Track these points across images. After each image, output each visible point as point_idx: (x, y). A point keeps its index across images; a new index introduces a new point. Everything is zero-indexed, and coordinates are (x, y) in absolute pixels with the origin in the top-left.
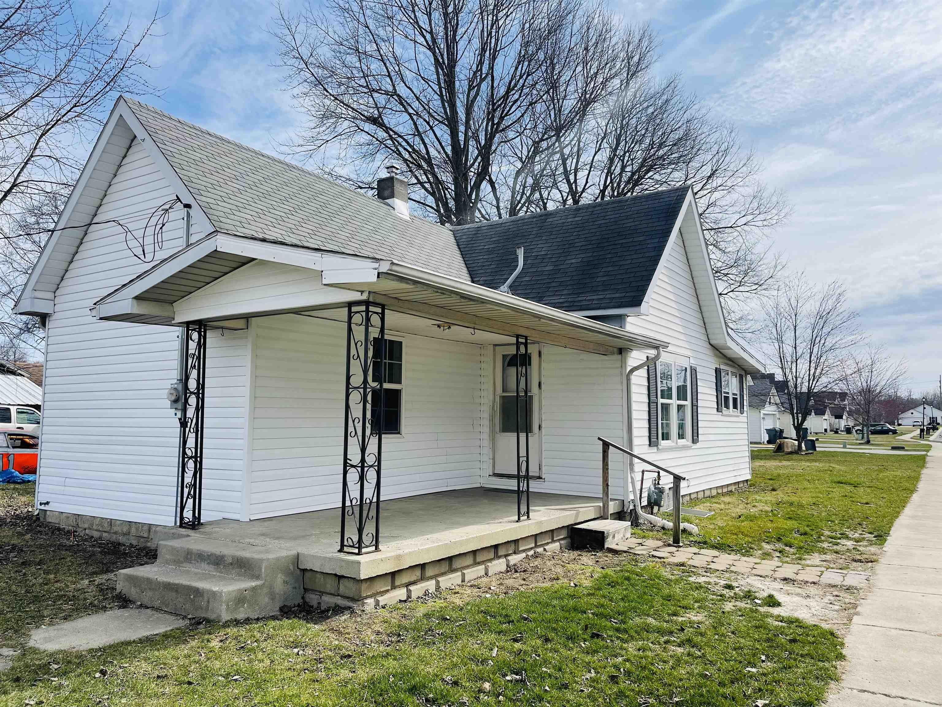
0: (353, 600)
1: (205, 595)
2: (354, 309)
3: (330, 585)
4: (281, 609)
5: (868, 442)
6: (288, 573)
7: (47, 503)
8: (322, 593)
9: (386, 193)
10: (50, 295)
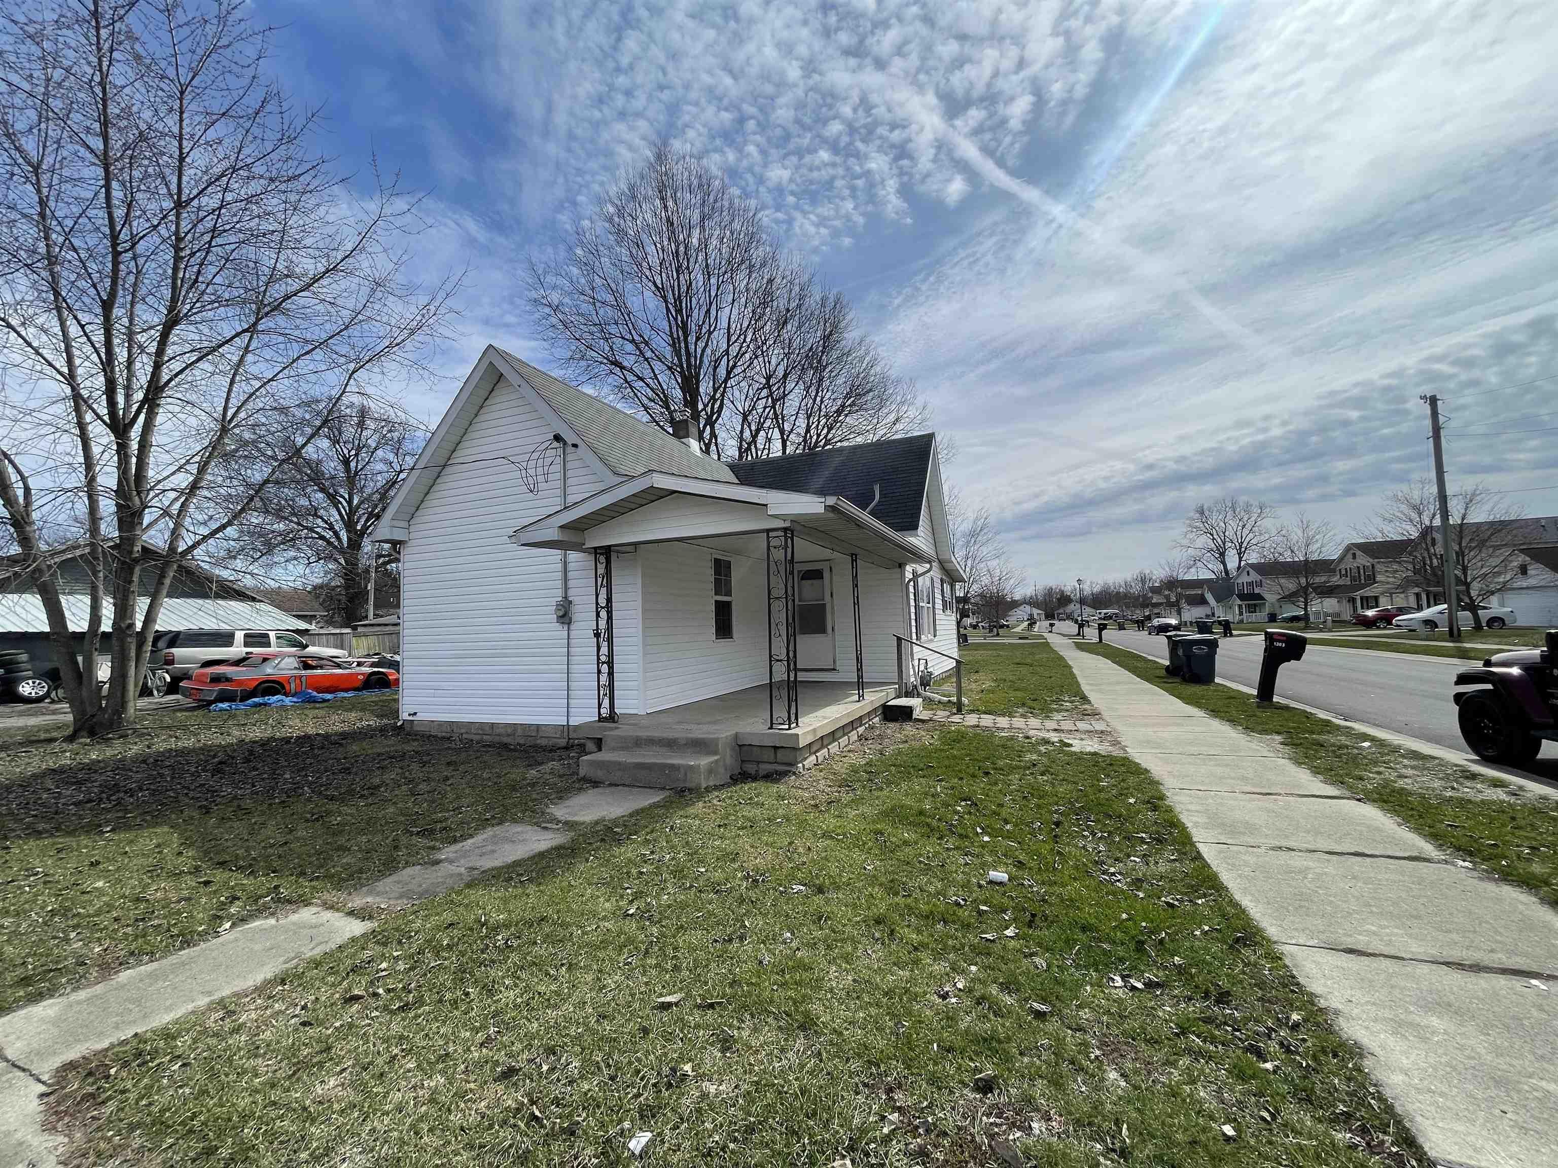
0: (791, 765)
1: (682, 770)
2: (771, 534)
3: (769, 755)
4: (731, 778)
5: (998, 635)
6: (733, 749)
7: (415, 714)
8: (758, 762)
9: (681, 433)
10: (405, 524)
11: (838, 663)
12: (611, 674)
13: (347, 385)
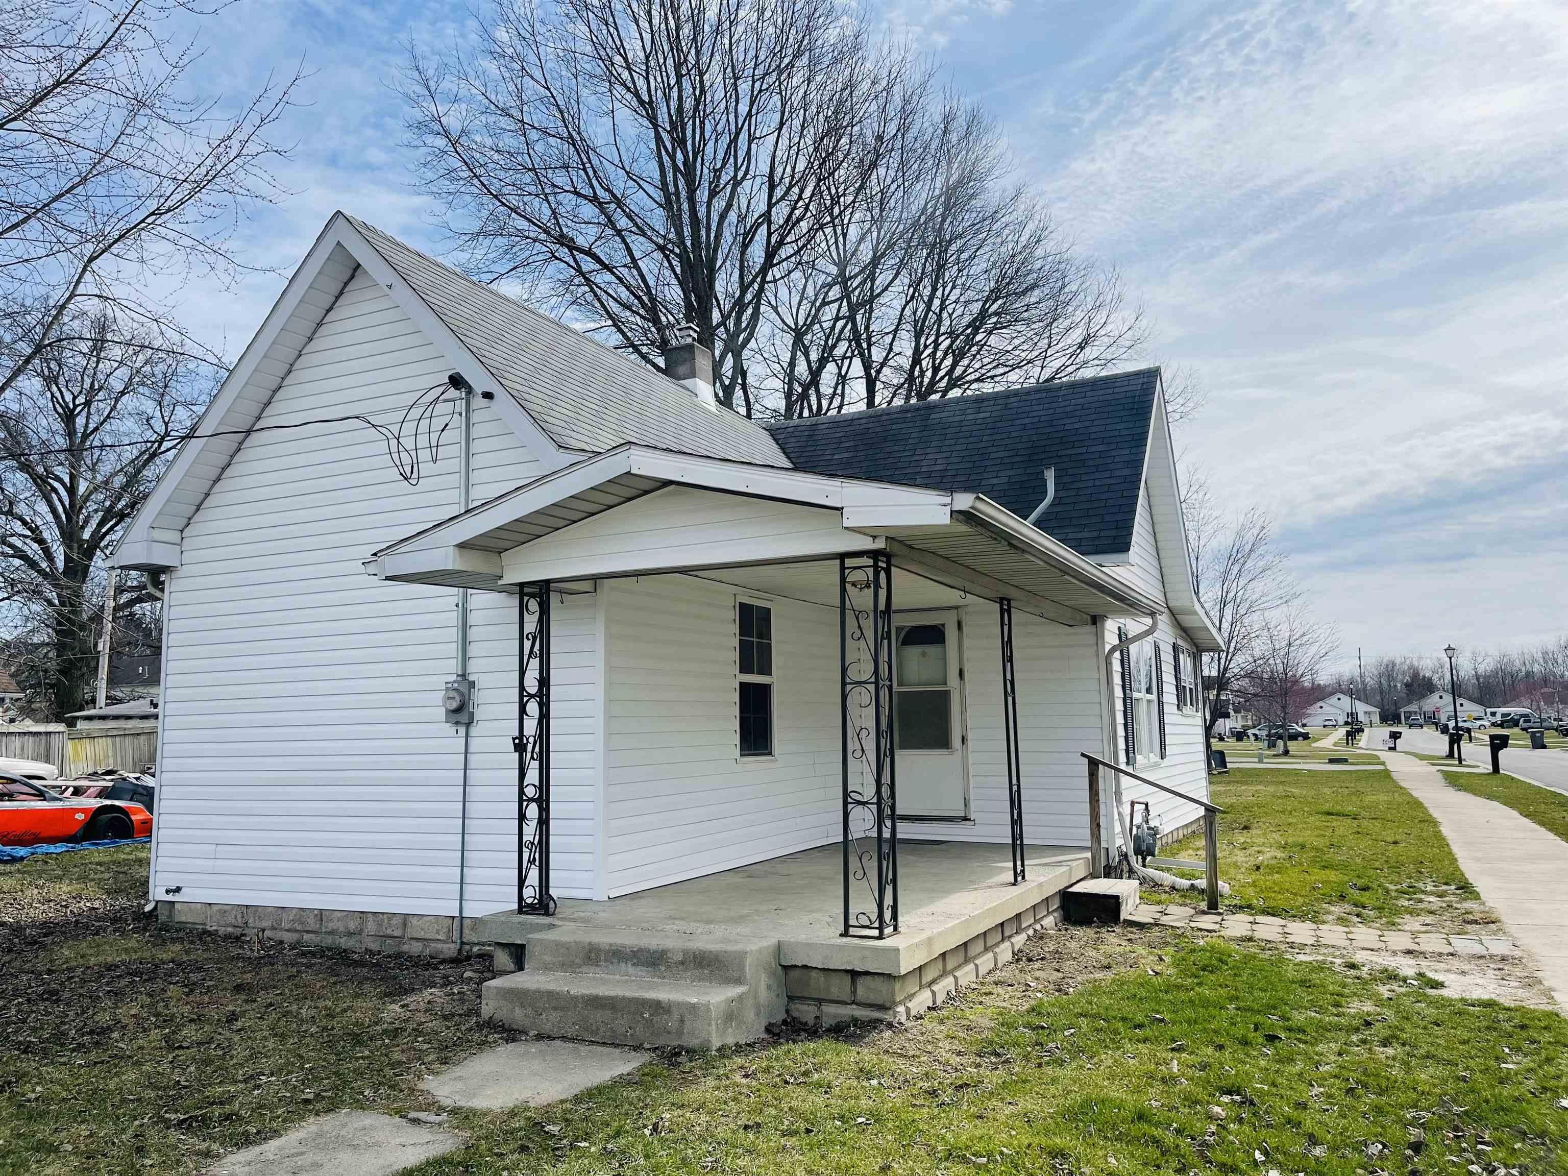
0: (883, 1008)
1: (675, 1011)
2: (849, 562)
3: (839, 988)
4: (768, 1030)
5: (1286, 753)
6: (772, 974)
7: (178, 890)
8: (820, 1001)
9: (682, 370)
10: (175, 536)
11: (973, 805)
12: (544, 822)
13: (78, 282)
